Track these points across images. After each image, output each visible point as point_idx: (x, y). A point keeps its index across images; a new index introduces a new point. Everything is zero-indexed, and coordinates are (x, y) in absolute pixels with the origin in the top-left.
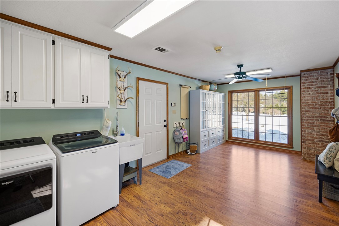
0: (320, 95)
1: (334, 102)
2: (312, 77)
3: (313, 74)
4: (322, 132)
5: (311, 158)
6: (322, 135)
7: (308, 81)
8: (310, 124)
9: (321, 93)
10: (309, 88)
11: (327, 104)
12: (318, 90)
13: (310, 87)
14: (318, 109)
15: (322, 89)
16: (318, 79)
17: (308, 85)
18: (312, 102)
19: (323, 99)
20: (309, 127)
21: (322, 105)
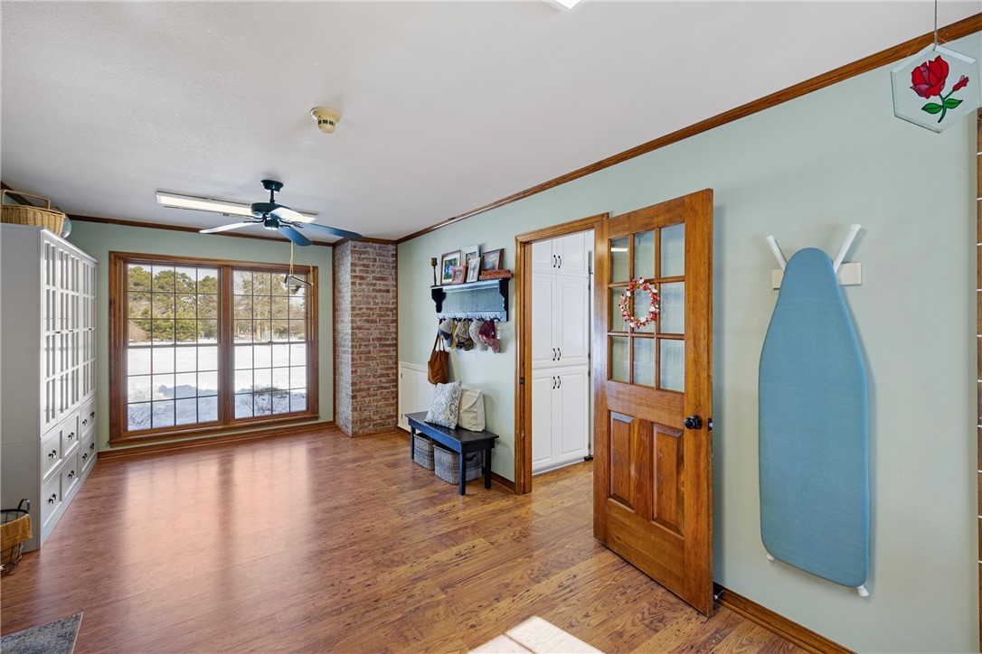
0: (378, 294)
1: (396, 309)
2: (367, 256)
3: (368, 249)
4: (381, 369)
5: (366, 427)
6: (382, 375)
7: (361, 263)
8: (363, 356)
9: (380, 291)
10: (362, 278)
11: (388, 313)
12: (375, 285)
13: (365, 275)
14: (376, 322)
15: (382, 282)
16: (375, 260)
17: (361, 271)
18: (367, 308)
19: (382, 303)
20: (363, 361)
21: (381, 315)
